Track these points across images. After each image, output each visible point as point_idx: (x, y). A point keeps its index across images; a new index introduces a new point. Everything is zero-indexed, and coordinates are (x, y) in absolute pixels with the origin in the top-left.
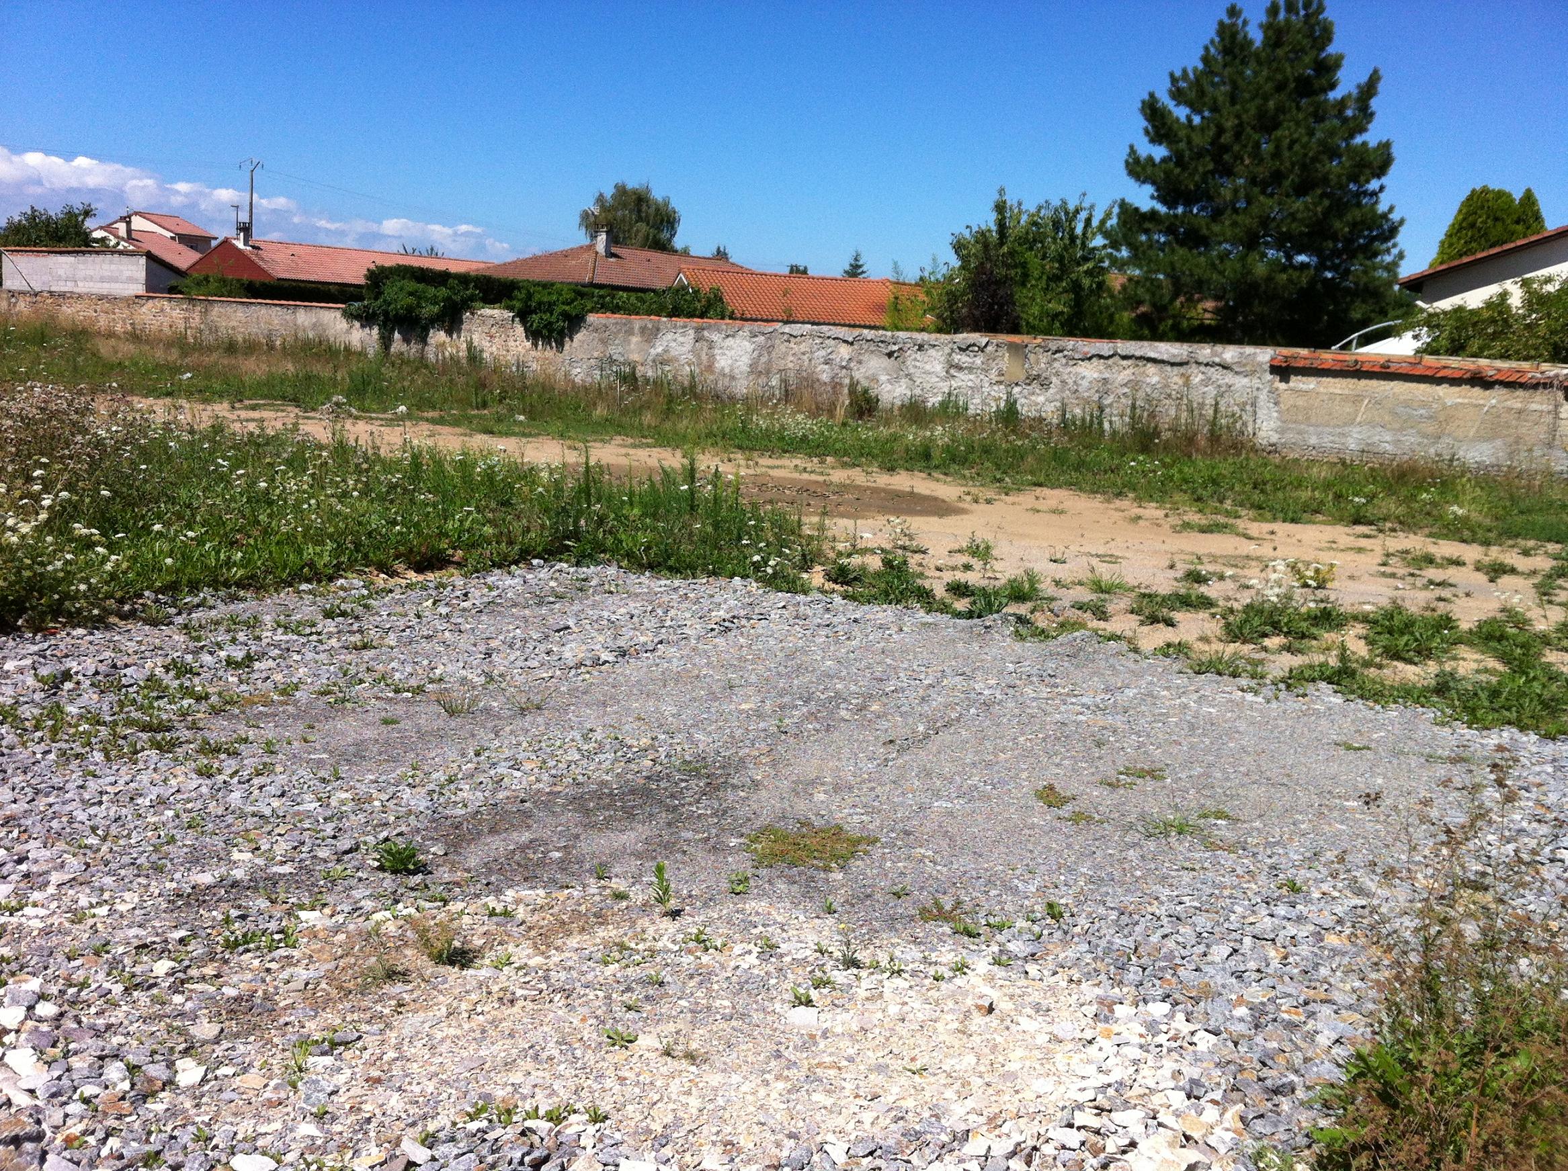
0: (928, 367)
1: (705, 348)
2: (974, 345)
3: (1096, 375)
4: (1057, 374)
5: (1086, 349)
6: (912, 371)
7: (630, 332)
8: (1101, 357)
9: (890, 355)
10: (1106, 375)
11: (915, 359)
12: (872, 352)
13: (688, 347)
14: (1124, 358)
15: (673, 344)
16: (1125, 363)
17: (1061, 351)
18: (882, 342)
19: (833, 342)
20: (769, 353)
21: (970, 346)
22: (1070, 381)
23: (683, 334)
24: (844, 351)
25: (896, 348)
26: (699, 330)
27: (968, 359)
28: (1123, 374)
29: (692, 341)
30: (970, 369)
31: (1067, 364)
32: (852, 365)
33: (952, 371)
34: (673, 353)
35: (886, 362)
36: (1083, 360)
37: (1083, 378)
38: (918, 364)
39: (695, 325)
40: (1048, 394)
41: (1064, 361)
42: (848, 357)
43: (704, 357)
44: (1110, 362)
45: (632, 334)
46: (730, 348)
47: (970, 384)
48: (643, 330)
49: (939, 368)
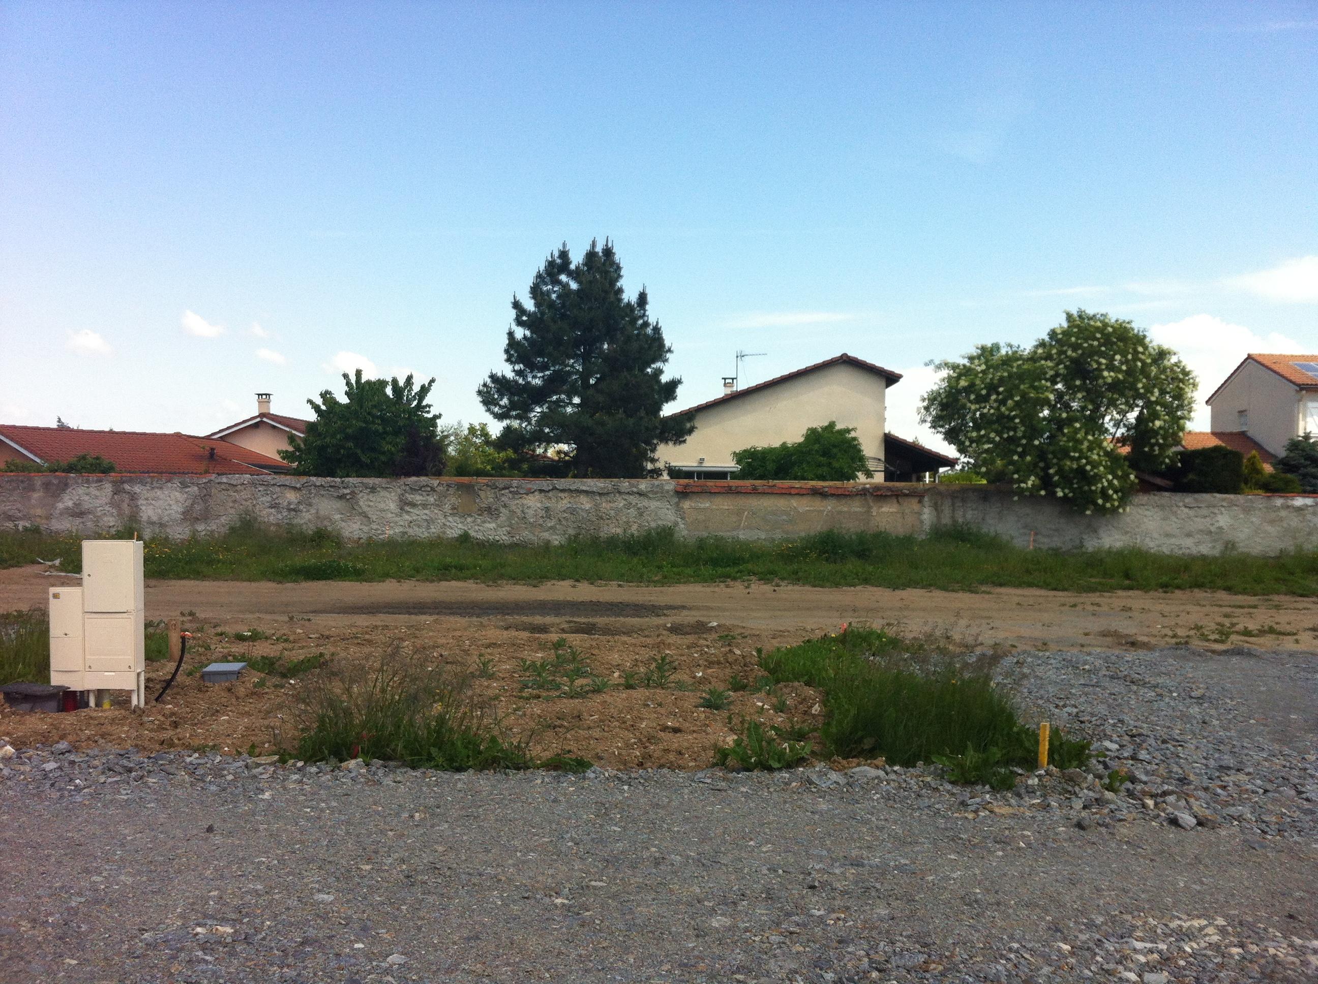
0: (382, 506)
1: (127, 501)
2: (427, 486)
3: (539, 505)
4: (505, 506)
5: (529, 486)
6: (366, 509)
7: (32, 488)
8: (541, 491)
9: (341, 497)
10: (548, 505)
11: (368, 500)
12: (323, 496)
13: (104, 500)
14: (563, 491)
15: (86, 498)
16: (562, 495)
17: (508, 488)
18: (331, 486)
19: (278, 489)
20: (205, 501)
21: (424, 486)
22: (519, 512)
23: (99, 488)
24: (291, 497)
25: (347, 491)
26: (114, 483)
27: (421, 498)
28: (565, 502)
29: (110, 494)
30: (425, 506)
31: (514, 498)
32: (301, 507)
33: (407, 508)
34: (86, 506)
35: (339, 504)
36: (527, 494)
37: (529, 508)
38: (372, 504)
39: (111, 479)
40: (499, 522)
41: (510, 495)
42: (296, 501)
43: (126, 510)
44: (550, 494)
45: (34, 490)
46: (157, 499)
47: (424, 517)
48: (47, 486)
49: (393, 506)
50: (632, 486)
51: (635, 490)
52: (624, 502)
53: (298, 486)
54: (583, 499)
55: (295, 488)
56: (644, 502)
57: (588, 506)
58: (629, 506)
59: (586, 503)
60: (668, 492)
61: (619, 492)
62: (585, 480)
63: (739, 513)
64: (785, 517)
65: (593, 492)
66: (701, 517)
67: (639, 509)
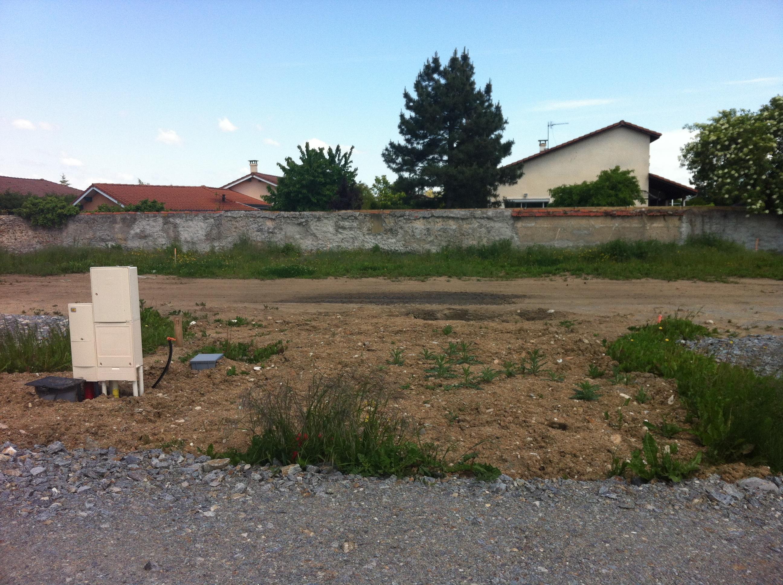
0: (325, 229)
1: (172, 228)
2: (352, 216)
3: (423, 227)
4: (401, 228)
5: (416, 215)
6: (315, 231)
7: (115, 222)
8: (424, 218)
9: (300, 224)
10: (429, 227)
11: (316, 225)
12: (289, 223)
13: (158, 228)
14: (438, 217)
15: (148, 227)
16: (438, 220)
17: (403, 216)
18: (294, 217)
19: (261, 220)
20: (219, 228)
21: (350, 216)
22: (410, 231)
23: (155, 221)
24: (270, 224)
25: (304, 220)
26: (164, 218)
27: (348, 224)
28: (439, 225)
29: (161, 225)
30: (351, 229)
31: (406, 223)
32: (276, 231)
33: (340, 230)
34: (148, 232)
35: (297, 229)
36: (415, 220)
37: (416, 229)
38: (318, 228)
39: (162, 215)
40: (397, 238)
41: (405, 221)
42: (272, 227)
43: (172, 234)
44: (430, 220)
45: (116, 223)
46: (189, 227)
47: (351, 236)
48: (124, 220)
49: (331, 229)
50: (483, 213)
51: (485, 216)
52: (477, 224)
53: (273, 217)
54: (451, 222)
55: (271, 219)
56: (492, 224)
57: (454, 227)
58: (481, 226)
59: (453, 225)
60: (507, 216)
61: (475, 218)
62: (452, 210)
63: (555, 229)
64: (586, 232)
65: (458, 218)
66: (529, 233)
67: (488, 228)
